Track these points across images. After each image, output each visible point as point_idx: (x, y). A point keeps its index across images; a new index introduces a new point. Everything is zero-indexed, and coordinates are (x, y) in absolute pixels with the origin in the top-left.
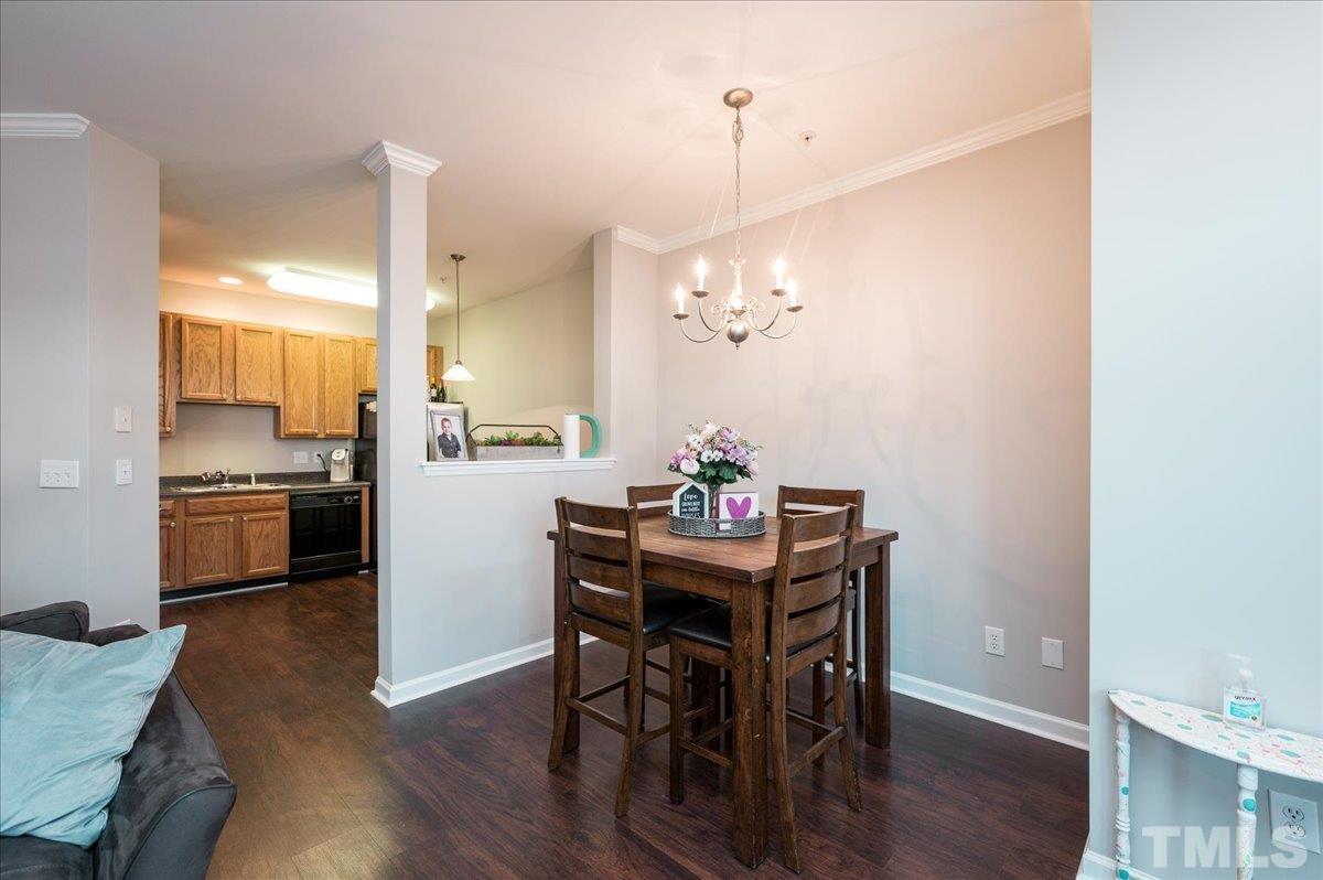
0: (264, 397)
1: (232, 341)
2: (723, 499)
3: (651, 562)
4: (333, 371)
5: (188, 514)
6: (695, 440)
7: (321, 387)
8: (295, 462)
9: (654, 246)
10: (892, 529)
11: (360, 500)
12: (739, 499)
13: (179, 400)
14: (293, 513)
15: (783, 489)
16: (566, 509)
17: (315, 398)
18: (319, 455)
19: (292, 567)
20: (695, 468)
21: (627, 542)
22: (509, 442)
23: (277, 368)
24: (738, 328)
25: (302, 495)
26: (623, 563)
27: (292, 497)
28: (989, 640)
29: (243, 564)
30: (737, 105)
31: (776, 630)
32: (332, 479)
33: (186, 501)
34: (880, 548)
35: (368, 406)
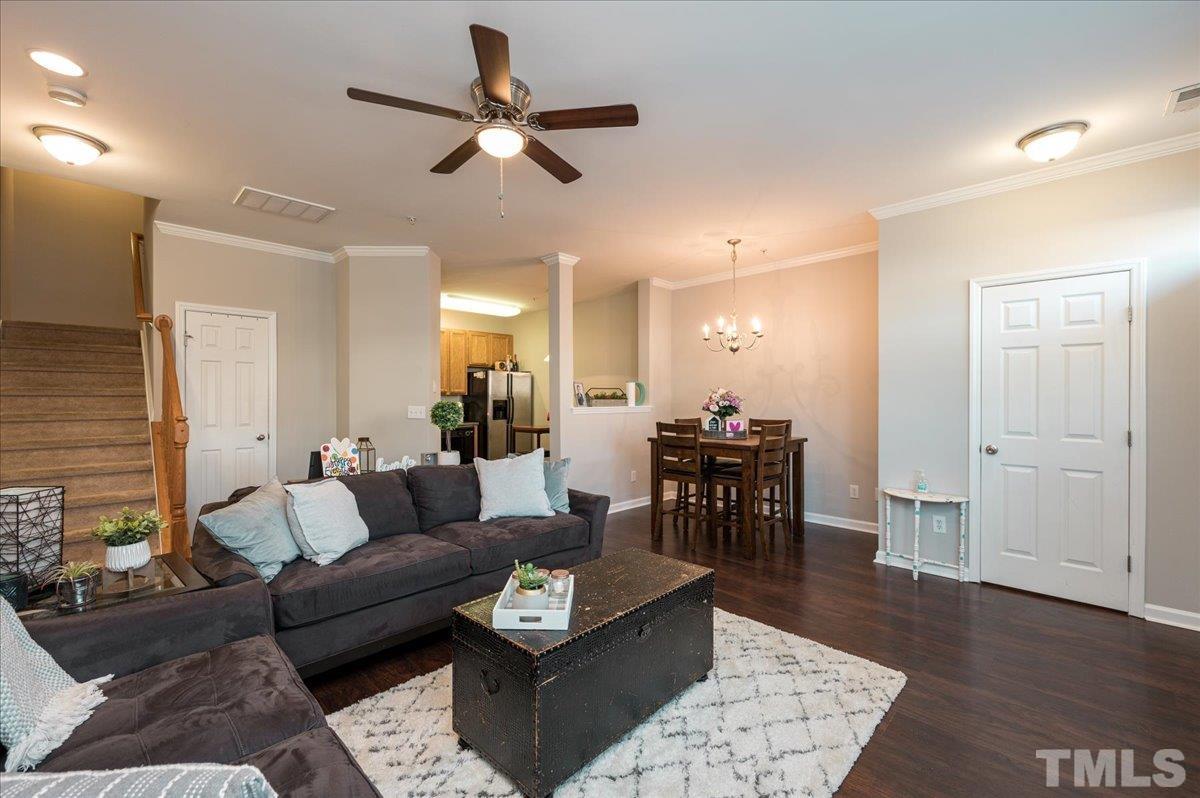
2: (728, 423)
3: (704, 446)
4: (455, 352)
6: (716, 397)
7: (448, 363)
9: (671, 286)
10: (804, 437)
11: (473, 434)
12: (735, 423)
15: (751, 420)
16: (661, 427)
20: (717, 409)
21: (695, 439)
22: (603, 397)
24: (735, 346)
26: (693, 448)
28: (851, 491)
30: (734, 244)
31: (759, 469)
34: (799, 445)
35: (475, 375)
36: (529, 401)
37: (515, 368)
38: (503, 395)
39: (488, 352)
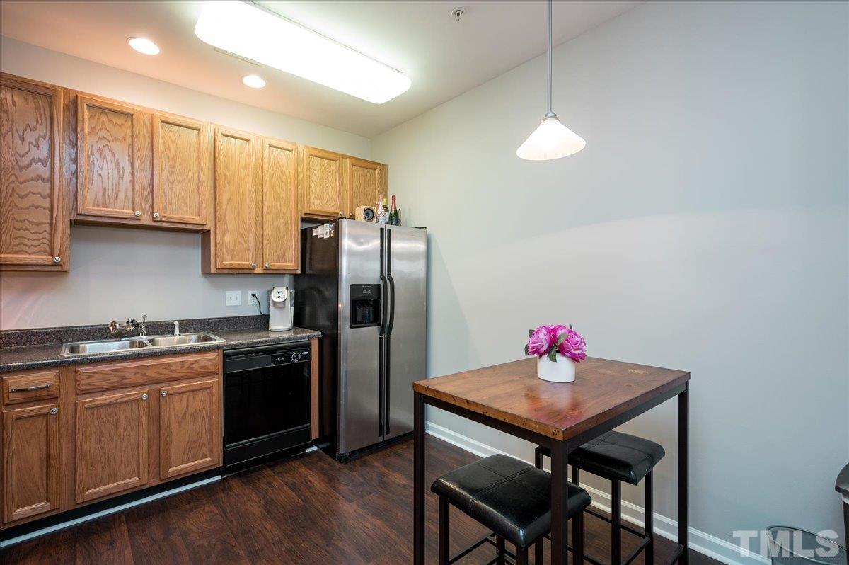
0: (189, 216)
1: (148, 136)
4: (273, 187)
5: (80, 392)
7: (260, 206)
8: (228, 304)
11: (309, 357)
13: (74, 217)
14: (227, 377)
17: (252, 219)
18: (254, 295)
19: (227, 456)
23: (206, 176)
25: (237, 354)
27: (228, 356)
29: (160, 458)
32: (272, 326)
33: (76, 371)
35: (315, 233)
36: (423, 286)
37: (395, 219)
38: (371, 273)
39: (341, 192)
